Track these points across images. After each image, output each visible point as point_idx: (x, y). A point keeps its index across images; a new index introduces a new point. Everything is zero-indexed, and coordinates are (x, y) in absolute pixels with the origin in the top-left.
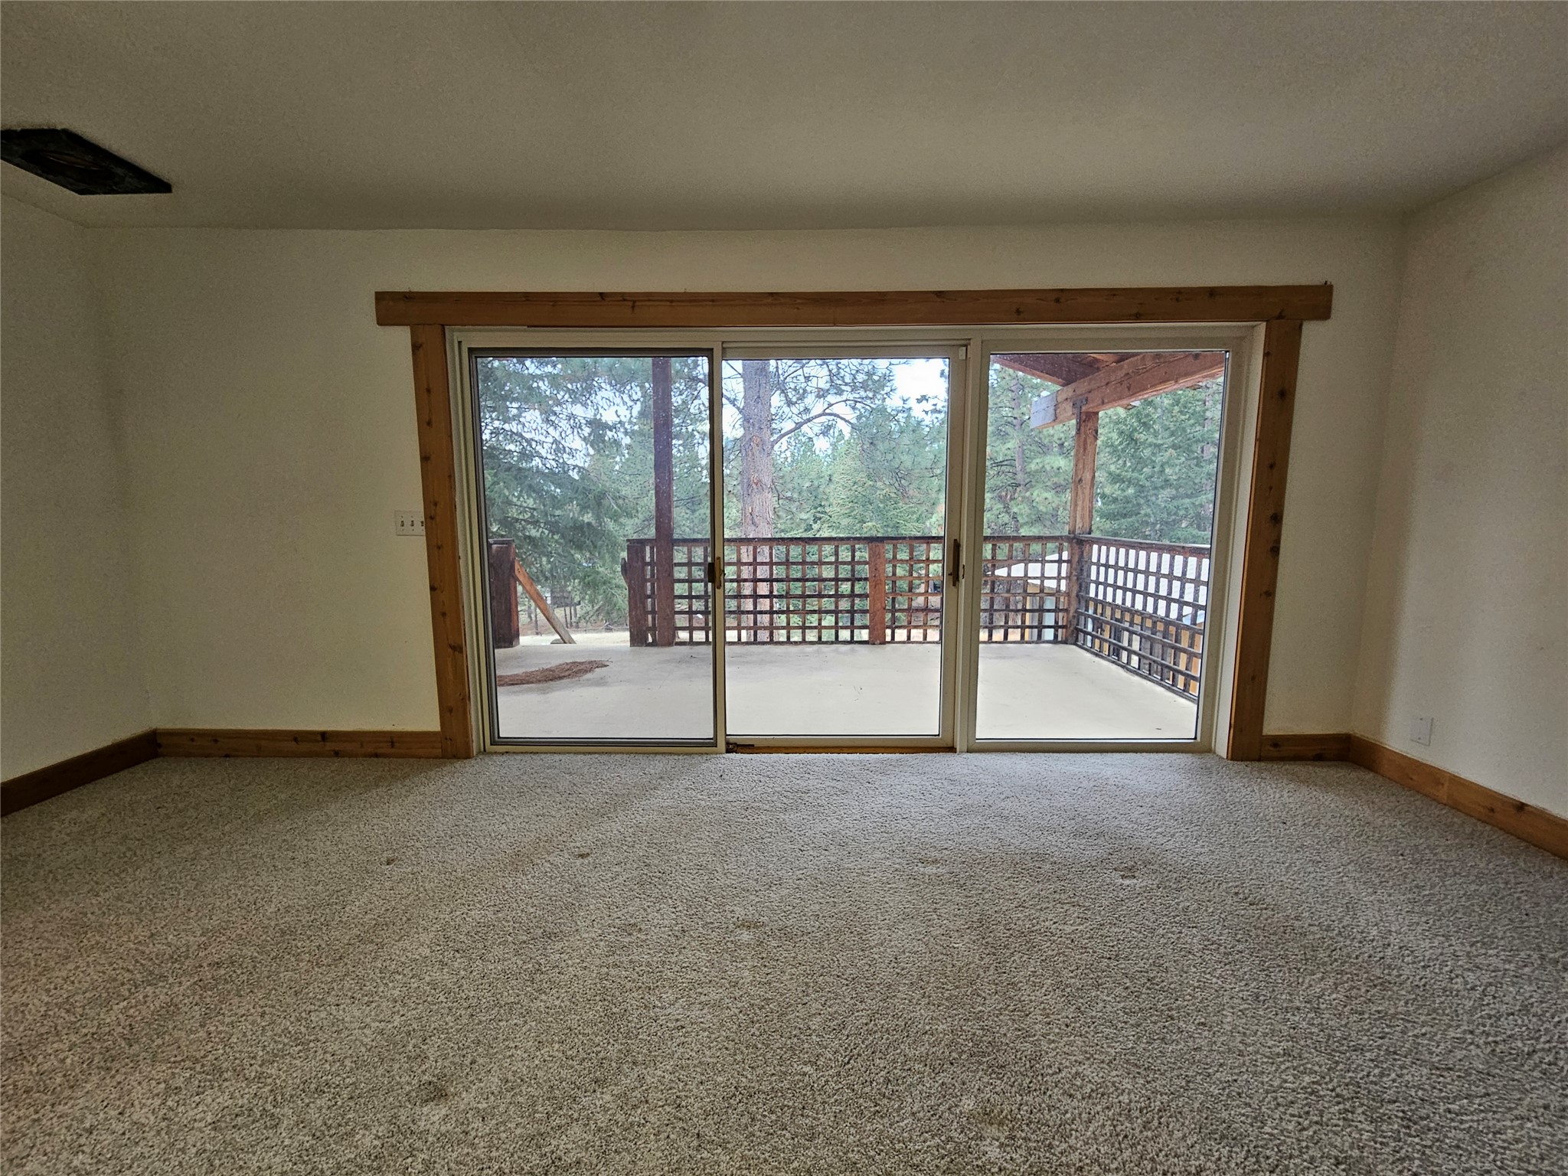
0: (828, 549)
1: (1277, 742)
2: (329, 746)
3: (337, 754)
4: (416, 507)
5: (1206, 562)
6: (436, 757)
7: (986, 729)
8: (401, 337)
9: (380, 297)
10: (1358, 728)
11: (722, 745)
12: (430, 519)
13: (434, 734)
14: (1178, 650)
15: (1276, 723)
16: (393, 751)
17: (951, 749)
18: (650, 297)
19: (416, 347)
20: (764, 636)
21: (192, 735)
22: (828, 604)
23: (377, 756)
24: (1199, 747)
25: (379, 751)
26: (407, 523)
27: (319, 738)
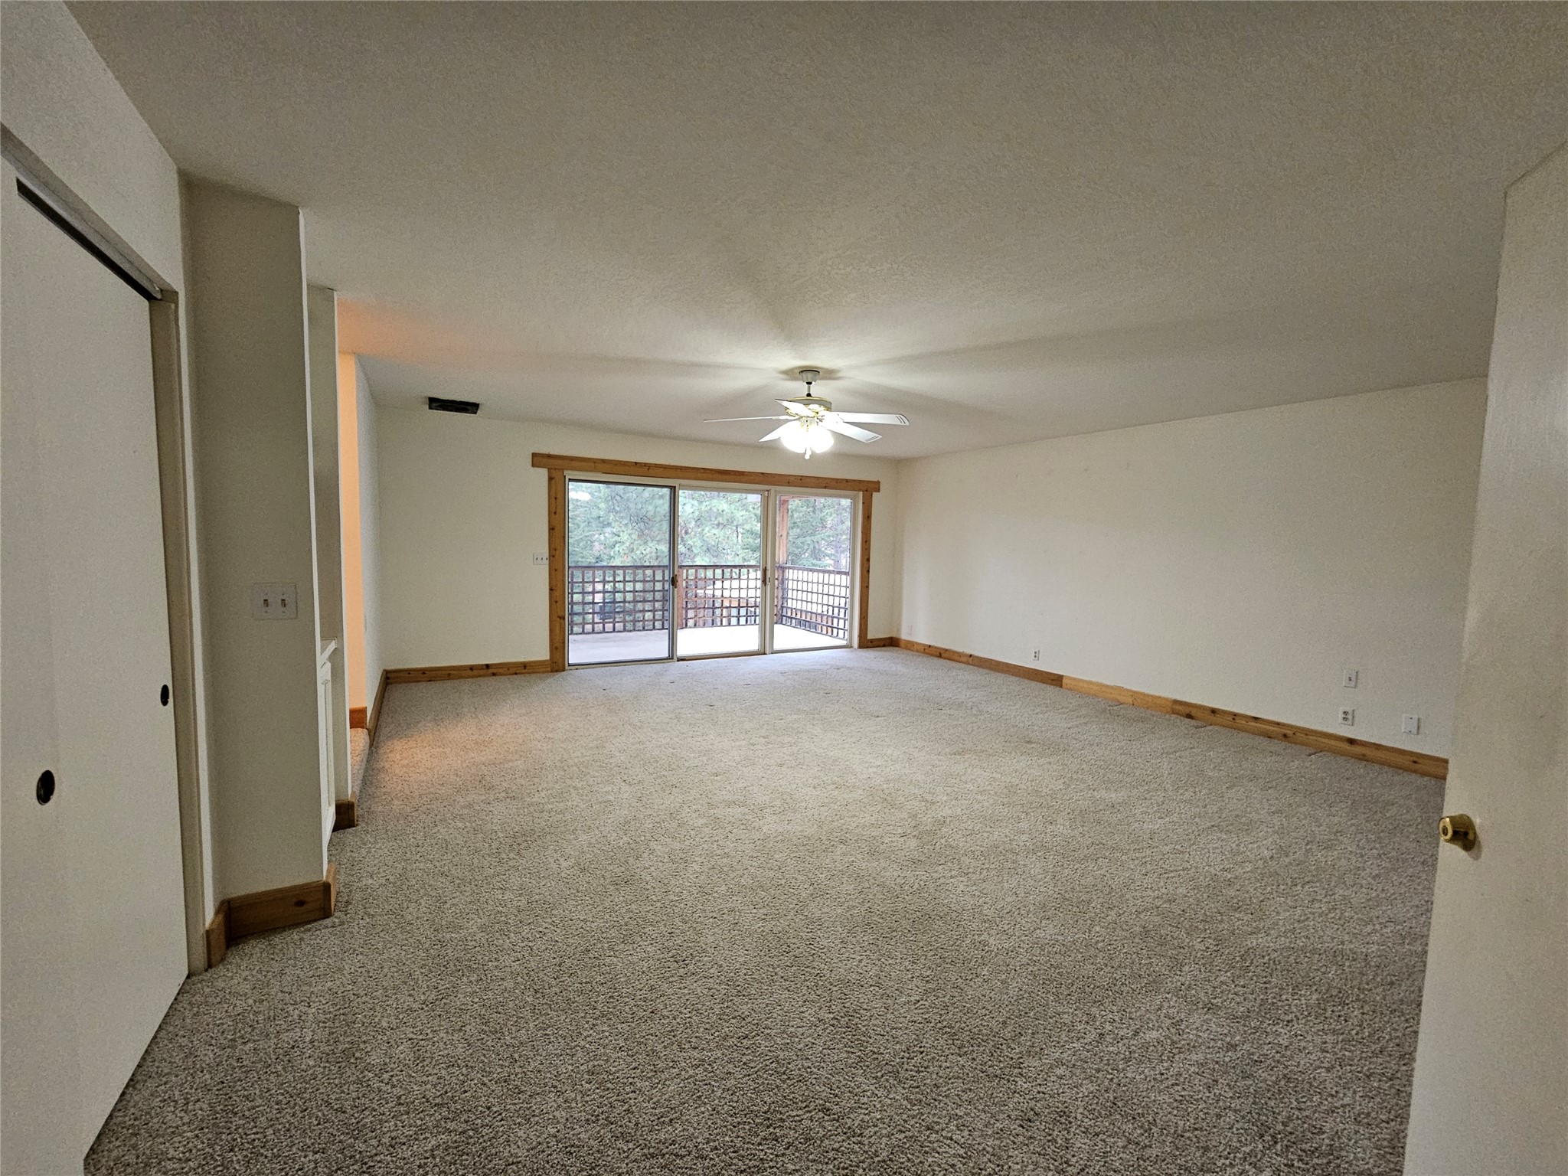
0: (649, 572)
1: (872, 641)
2: (491, 671)
3: (494, 674)
4: (544, 551)
5: (848, 577)
6: (548, 672)
7: (777, 646)
8: (543, 474)
9: (534, 455)
10: (894, 635)
11: (675, 659)
12: (552, 556)
13: (546, 661)
14: (833, 617)
15: (870, 636)
16: (526, 670)
17: (765, 654)
18: (656, 466)
19: (550, 479)
20: (629, 626)
21: (409, 671)
22: (648, 606)
23: (516, 674)
24: (849, 646)
25: (518, 671)
26: (539, 559)
27: (485, 667)
